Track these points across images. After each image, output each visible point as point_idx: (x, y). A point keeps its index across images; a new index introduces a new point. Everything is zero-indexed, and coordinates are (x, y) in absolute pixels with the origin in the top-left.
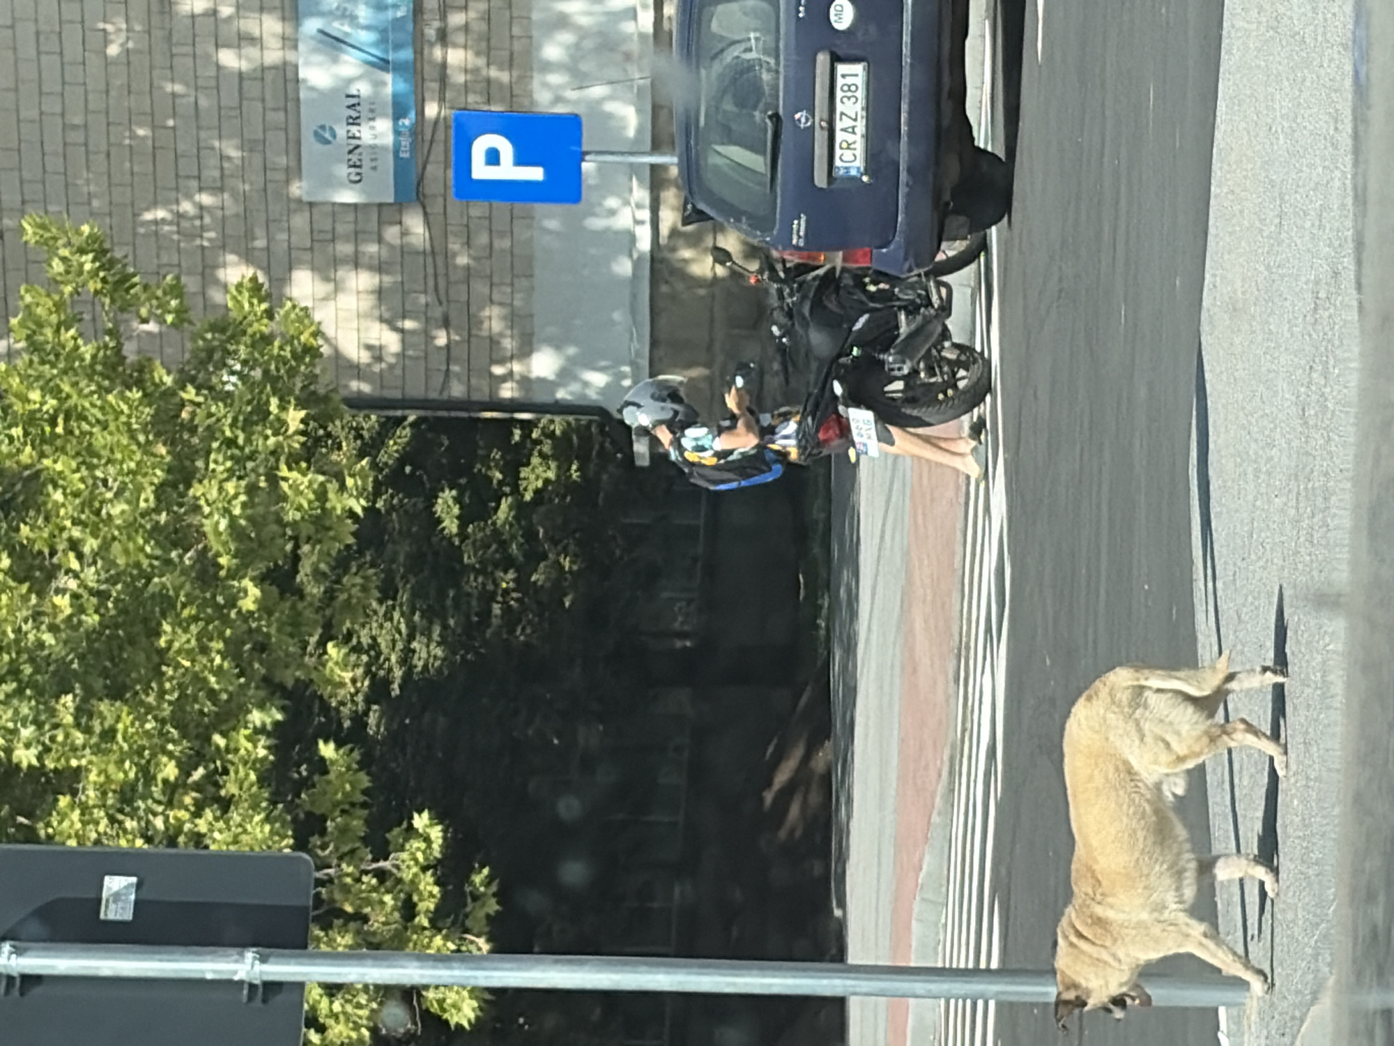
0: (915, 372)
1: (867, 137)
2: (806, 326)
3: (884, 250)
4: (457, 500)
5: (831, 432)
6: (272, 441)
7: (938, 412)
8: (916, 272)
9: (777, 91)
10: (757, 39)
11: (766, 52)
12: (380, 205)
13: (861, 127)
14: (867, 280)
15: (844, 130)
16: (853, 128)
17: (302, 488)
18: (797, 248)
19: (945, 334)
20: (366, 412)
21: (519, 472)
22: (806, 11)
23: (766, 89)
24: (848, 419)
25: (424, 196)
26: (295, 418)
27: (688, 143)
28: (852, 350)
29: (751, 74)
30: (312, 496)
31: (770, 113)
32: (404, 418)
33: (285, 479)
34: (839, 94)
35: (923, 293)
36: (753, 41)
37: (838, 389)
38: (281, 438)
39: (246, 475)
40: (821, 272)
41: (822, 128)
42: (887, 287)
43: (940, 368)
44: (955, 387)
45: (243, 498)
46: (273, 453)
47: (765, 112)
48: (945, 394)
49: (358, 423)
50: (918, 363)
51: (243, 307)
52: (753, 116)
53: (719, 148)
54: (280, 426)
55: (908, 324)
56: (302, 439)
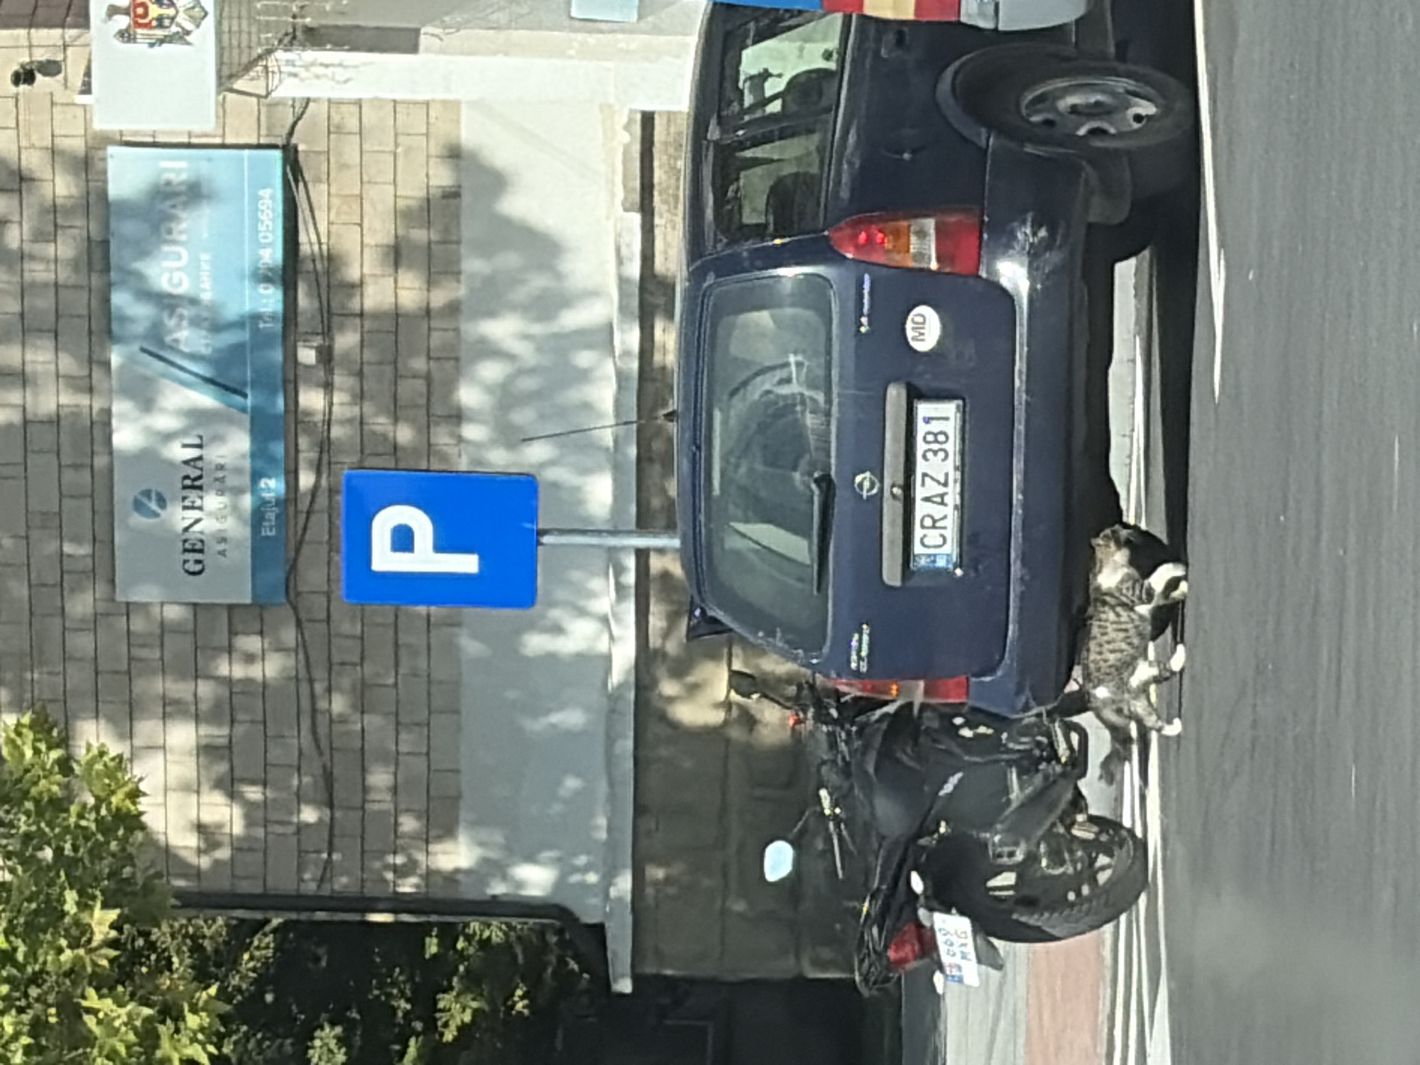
0: (1032, 858)
1: (961, 508)
2: (869, 790)
3: (988, 679)
4: (341, 1041)
5: (908, 949)
6: (67, 955)
7: (1067, 920)
8: (1034, 711)
9: (829, 442)
10: (799, 365)
11: (811, 385)
12: (231, 608)
13: (953, 497)
14: (958, 721)
15: (927, 499)
16: (942, 496)
17: (117, 1023)
18: (857, 674)
19: (1078, 802)
20: (210, 912)
21: (435, 1002)
22: (870, 323)
23: (812, 439)
24: (932, 929)
25: (298, 594)
26: (102, 921)
27: (695, 519)
28: (938, 825)
29: (790, 418)
30: (131, 1037)
31: (816, 475)
32: (267, 921)
33: (90, 1011)
34: (921, 447)
35: (1044, 740)
36: (793, 368)
37: (917, 884)
38: (81, 952)
39: (29, 1006)
40: (890, 709)
41: (894, 496)
42: (990, 731)
43: (1071, 852)
44: (1093, 880)
45: (25, 1040)
46: (67, 974)
47: (810, 474)
48: (1078, 894)
49: (198, 928)
50: (1038, 846)
51: (22, 755)
52: (791, 479)
53: (741, 527)
54: (81, 933)
55: (1022, 788)
56: (113, 953)
